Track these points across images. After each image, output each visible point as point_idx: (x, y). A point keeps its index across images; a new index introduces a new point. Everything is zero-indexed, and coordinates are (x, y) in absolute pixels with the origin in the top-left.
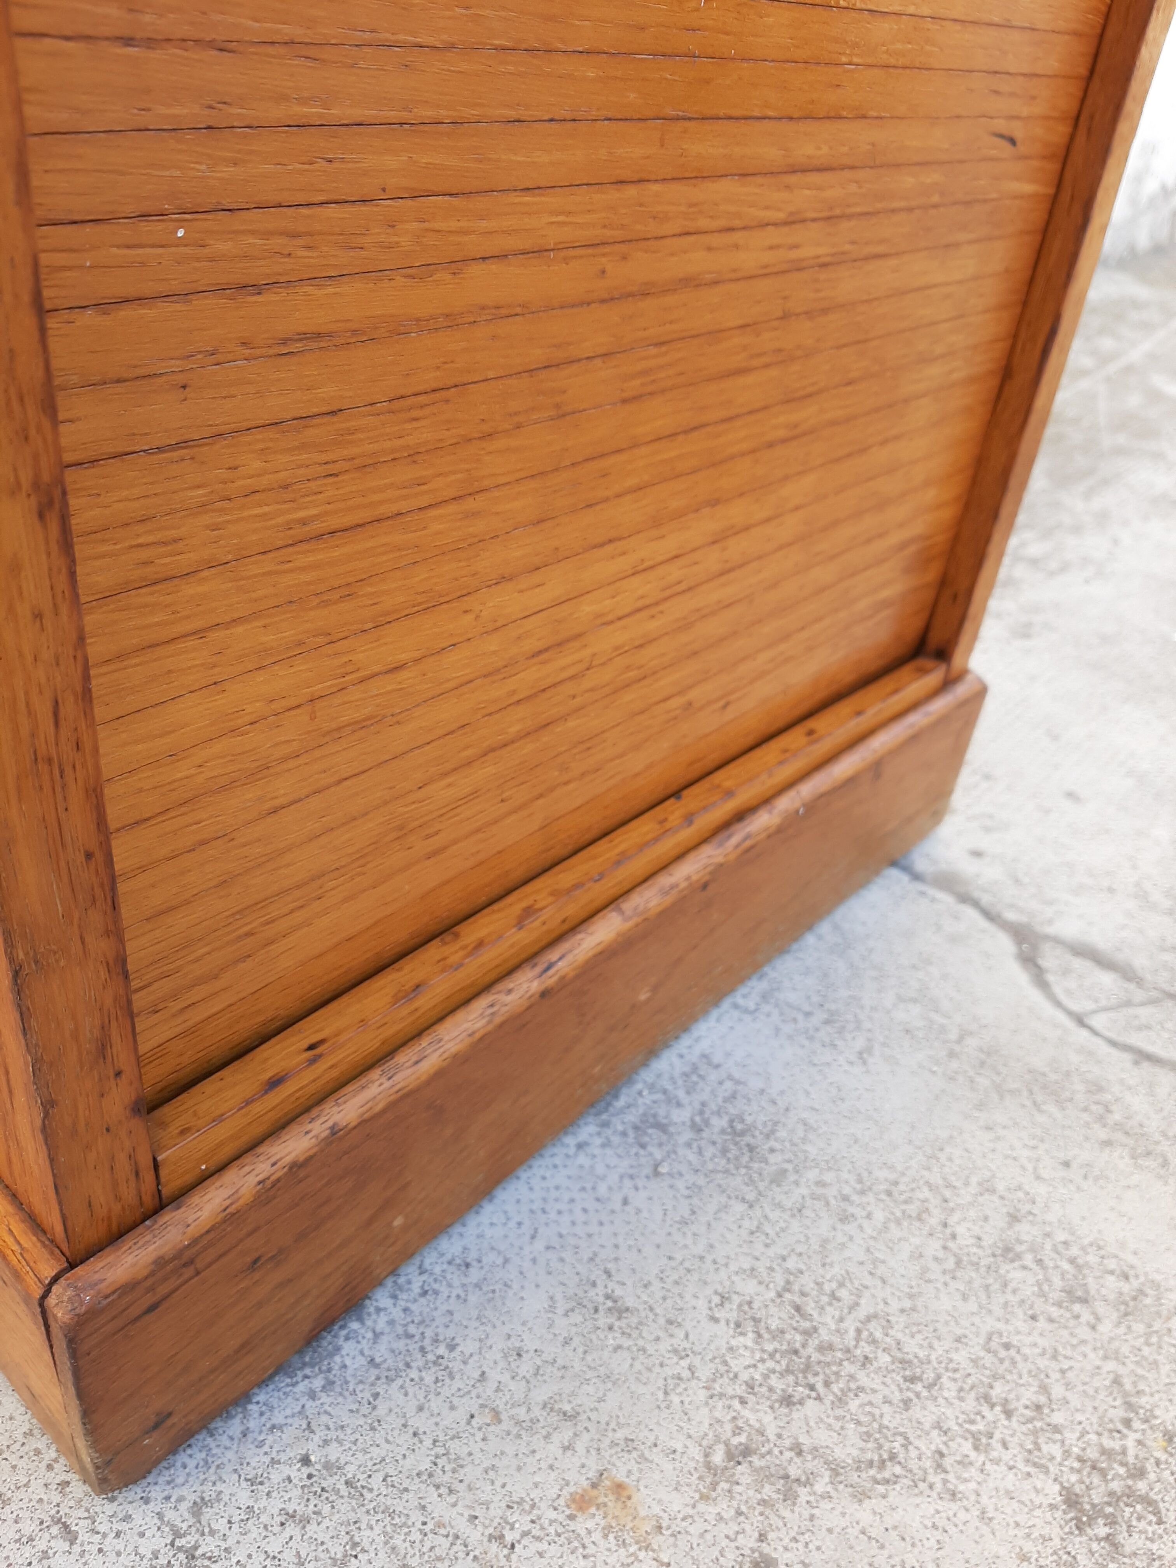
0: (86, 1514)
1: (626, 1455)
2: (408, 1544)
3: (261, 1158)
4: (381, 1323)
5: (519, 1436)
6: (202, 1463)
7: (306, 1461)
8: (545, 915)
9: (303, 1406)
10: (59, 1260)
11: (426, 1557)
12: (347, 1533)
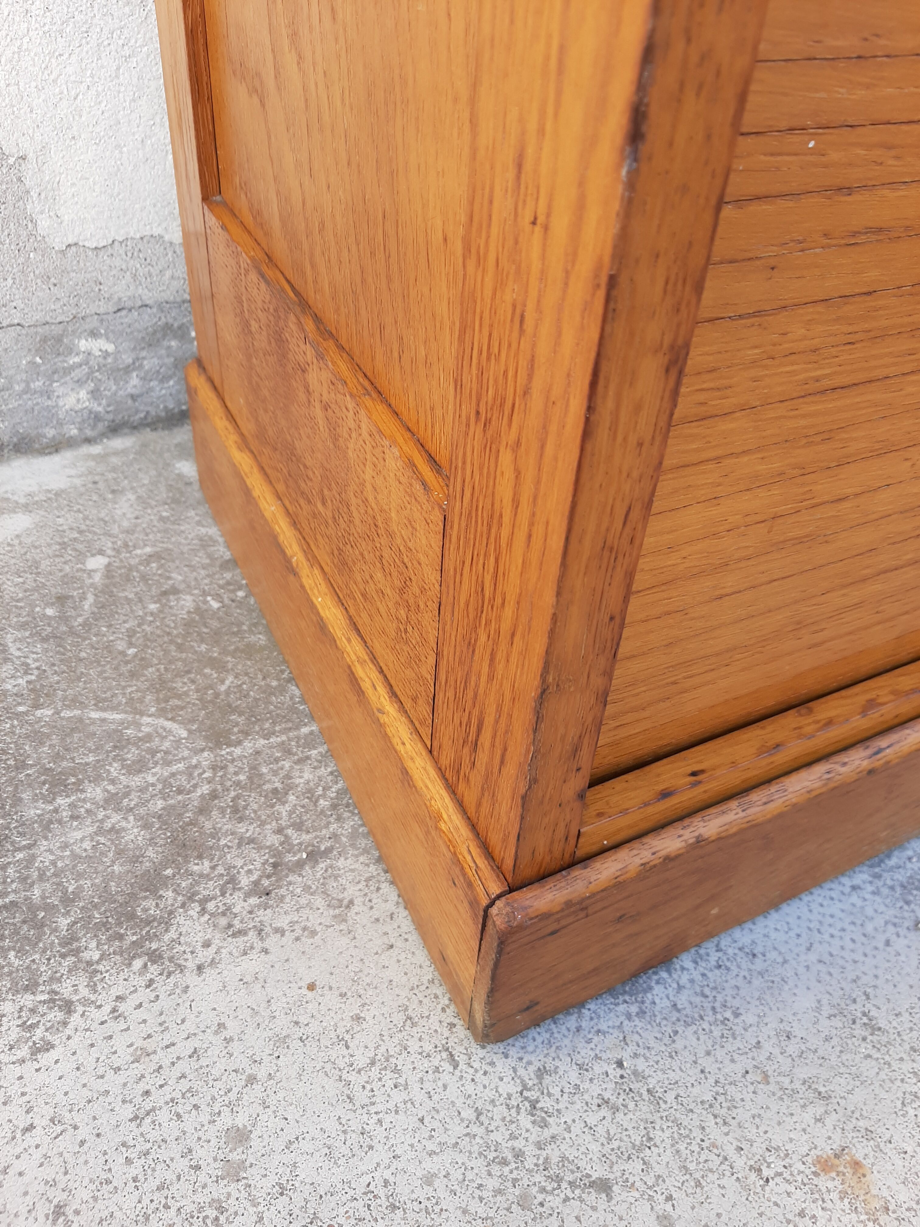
0: (465, 1052)
1: (865, 1141)
2: (688, 1152)
3: (646, 847)
4: (684, 979)
5: (782, 1099)
6: (546, 1042)
7: (620, 1064)
8: (884, 709)
9: (622, 1023)
10: (503, 884)
11: (701, 1166)
12: (645, 1128)
